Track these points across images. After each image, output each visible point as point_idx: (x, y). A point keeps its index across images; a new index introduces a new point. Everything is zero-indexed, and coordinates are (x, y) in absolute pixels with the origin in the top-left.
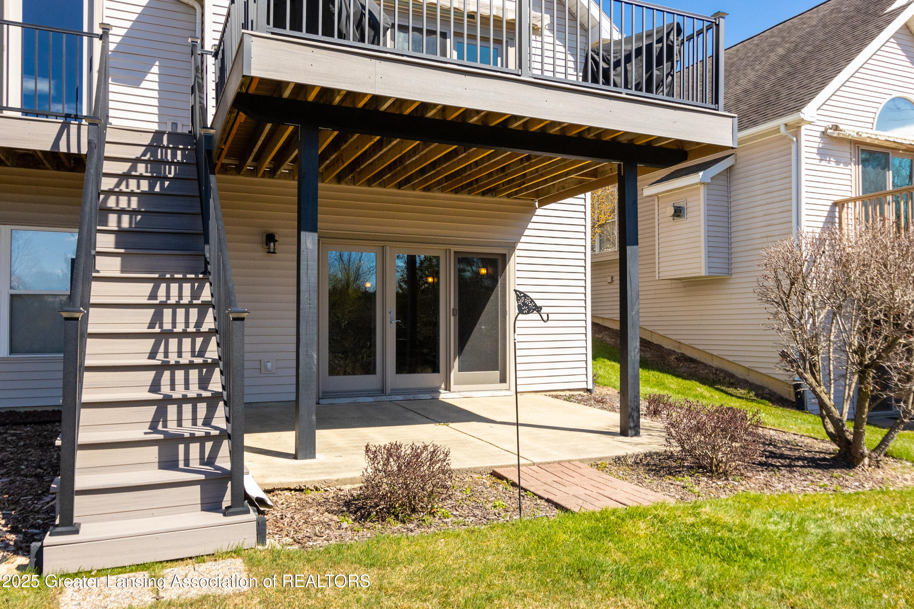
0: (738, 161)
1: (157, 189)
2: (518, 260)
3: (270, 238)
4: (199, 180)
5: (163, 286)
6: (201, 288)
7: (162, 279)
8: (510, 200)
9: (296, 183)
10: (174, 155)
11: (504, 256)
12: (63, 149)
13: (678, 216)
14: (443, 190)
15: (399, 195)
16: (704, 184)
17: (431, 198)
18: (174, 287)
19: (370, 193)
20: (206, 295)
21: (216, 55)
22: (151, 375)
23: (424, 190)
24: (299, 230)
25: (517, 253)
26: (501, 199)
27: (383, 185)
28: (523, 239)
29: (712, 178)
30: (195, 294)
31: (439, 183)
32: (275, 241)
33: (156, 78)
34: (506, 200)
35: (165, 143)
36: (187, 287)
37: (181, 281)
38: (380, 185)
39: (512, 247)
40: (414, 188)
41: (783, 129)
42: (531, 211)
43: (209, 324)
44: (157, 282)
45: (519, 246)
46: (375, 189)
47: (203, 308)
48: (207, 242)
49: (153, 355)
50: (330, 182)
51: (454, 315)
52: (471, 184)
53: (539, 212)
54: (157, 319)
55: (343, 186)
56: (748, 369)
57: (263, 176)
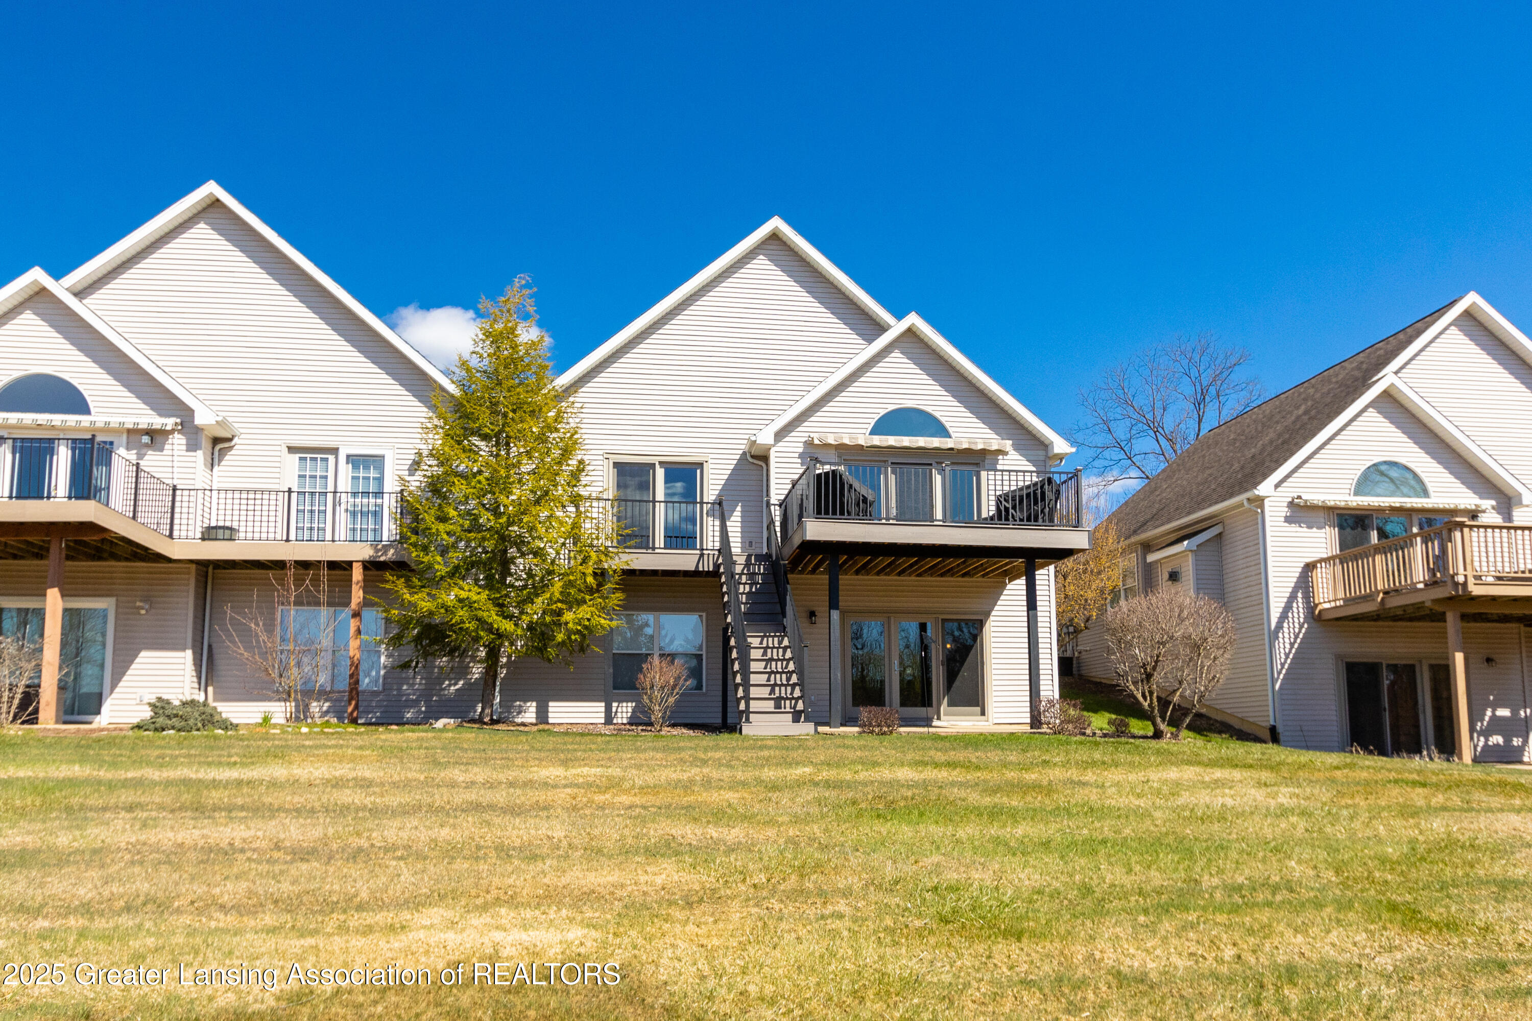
0: (1226, 528)
1: (754, 590)
2: (993, 624)
3: (812, 614)
4: (776, 583)
5: (765, 639)
6: (783, 640)
7: (765, 636)
8: (985, 579)
9: (828, 577)
10: (759, 569)
11: (981, 621)
12: (701, 569)
13: (1175, 580)
14: (931, 575)
15: (899, 581)
16: (1191, 551)
17: (923, 581)
18: (770, 639)
19: (879, 580)
20: (786, 642)
21: (780, 506)
22: (767, 676)
23: (918, 575)
24: (830, 609)
25: (992, 618)
26: (977, 579)
27: (888, 574)
29: (1197, 546)
30: (780, 642)
31: (925, 571)
32: (815, 616)
33: (739, 514)
34: (981, 579)
35: (753, 562)
36: (776, 639)
37: (773, 637)
38: (886, 574)
39: (988, 614)
40: (910, 575)
41: (1245, 503)
42: (1003, 586)
43: (789, 654)
44: (762, 637)
45: (993, 613)
46: (882, 577)
47: (785, 648)
48: (784, 615)
49: (765, 668)
50: (852, 575)
51: (943, 666)
52: (949, 571)
53: (1009, 587)
54: (765, 654)
55: (860, 577)
56: (1242, 719)
57: (808, 574)
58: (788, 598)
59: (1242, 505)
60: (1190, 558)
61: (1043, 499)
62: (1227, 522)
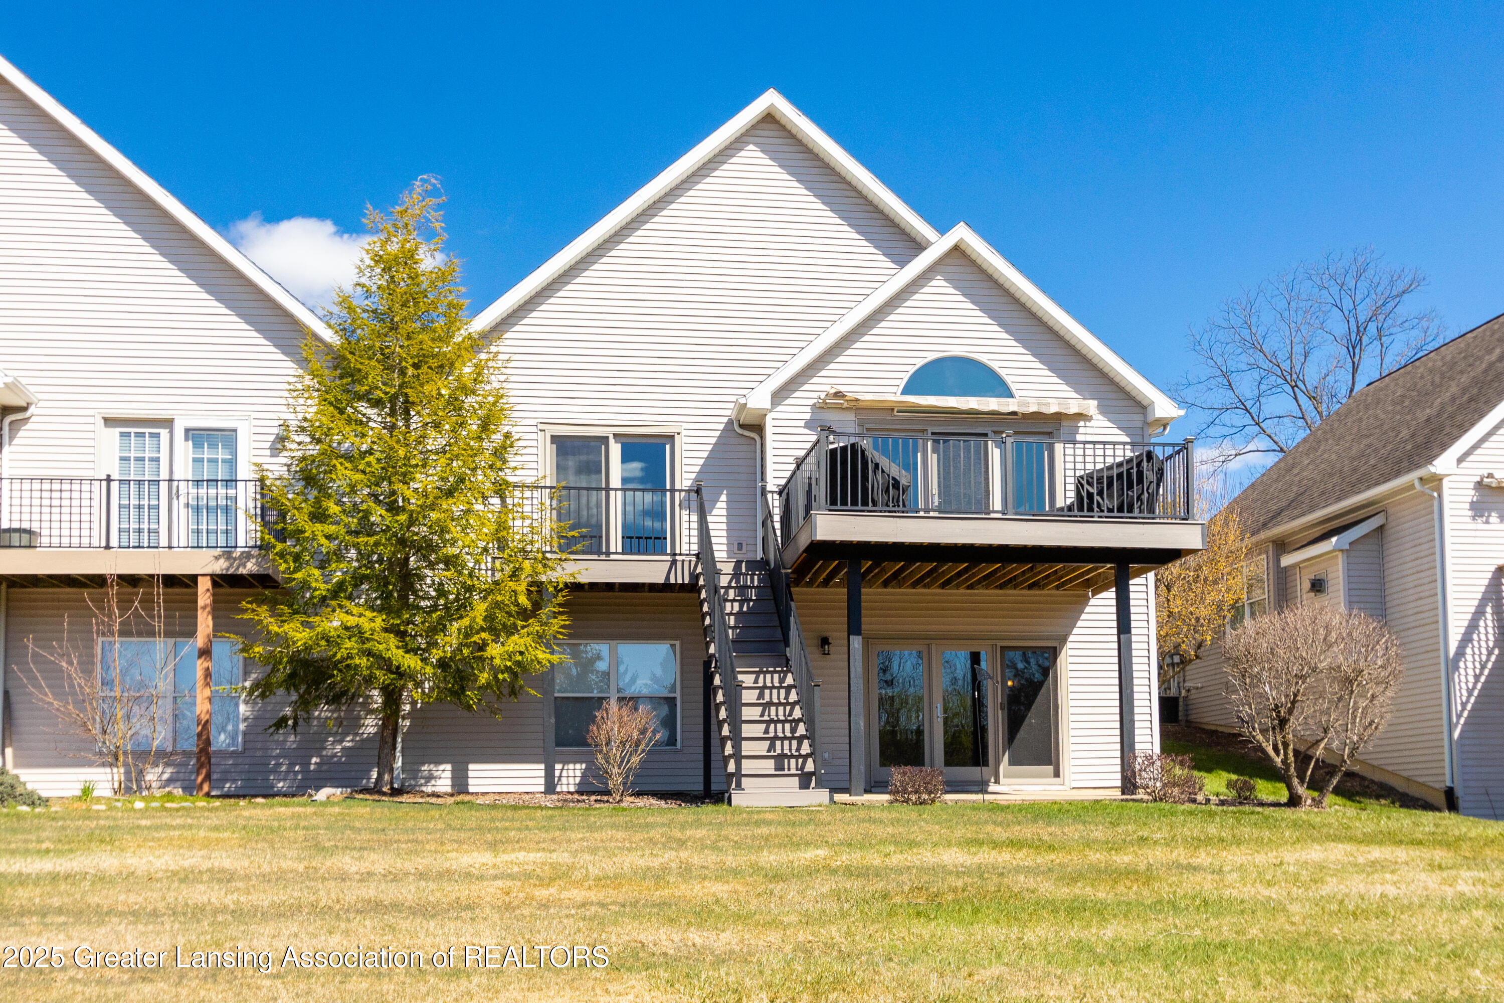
0: (1390, 519)
1: (745, 609)
2: (1070, 652)
3: (825, 641)
4: (775, 599)
5: (762, 676)
6: (785, 677)
7: (761, 672)
8: (1059, 592)
9: (845, 590)
10: (752, 581)
11: (1055, 648)
12: (672, 581)
13: (1319, 591)
14: (987, 587)
15: (943, 595)
16: (1342, 551)
17: (975, 595)
18: (768, 676)
19: (915, 594)
20: (789, 680)
21: (780, 493)
22: (764, 726)
23: (968, 588)
24: (850, 633)
25: (1069, 645)
26: (1049, 591)
27: (928, 586)
28: (1075, 631)
29: (1350, 544)
30: (782, 681)
31: (978, 582)
32: (829, 644)
33: (724, 505)
34: (1055, 592)
35: (744, 570)
36: (776, 676)
37: (772, 673)
38: (925, 586)
39: (1064, 640)
40: (957, 587)
41: (1417, 484)
42: (1085, 601)
43: (793, 697)
44: (758, 674)
45: (1071, 638)
46: (920, 590)
47: (789, 688)
48: (787, 644)
49: (762, 715)
50: (878, 587)
51: (1002, 709)
52: (1010, 581)
53: (1092, 602)
54: (761, 696)
55: (890, 590)
56: (1408, 779)
57: (818, 586)
58: (792, 619)
59: (1412, 487)
60: (1340, 559)
61: (1140, 480)
62: (1390, 511)
